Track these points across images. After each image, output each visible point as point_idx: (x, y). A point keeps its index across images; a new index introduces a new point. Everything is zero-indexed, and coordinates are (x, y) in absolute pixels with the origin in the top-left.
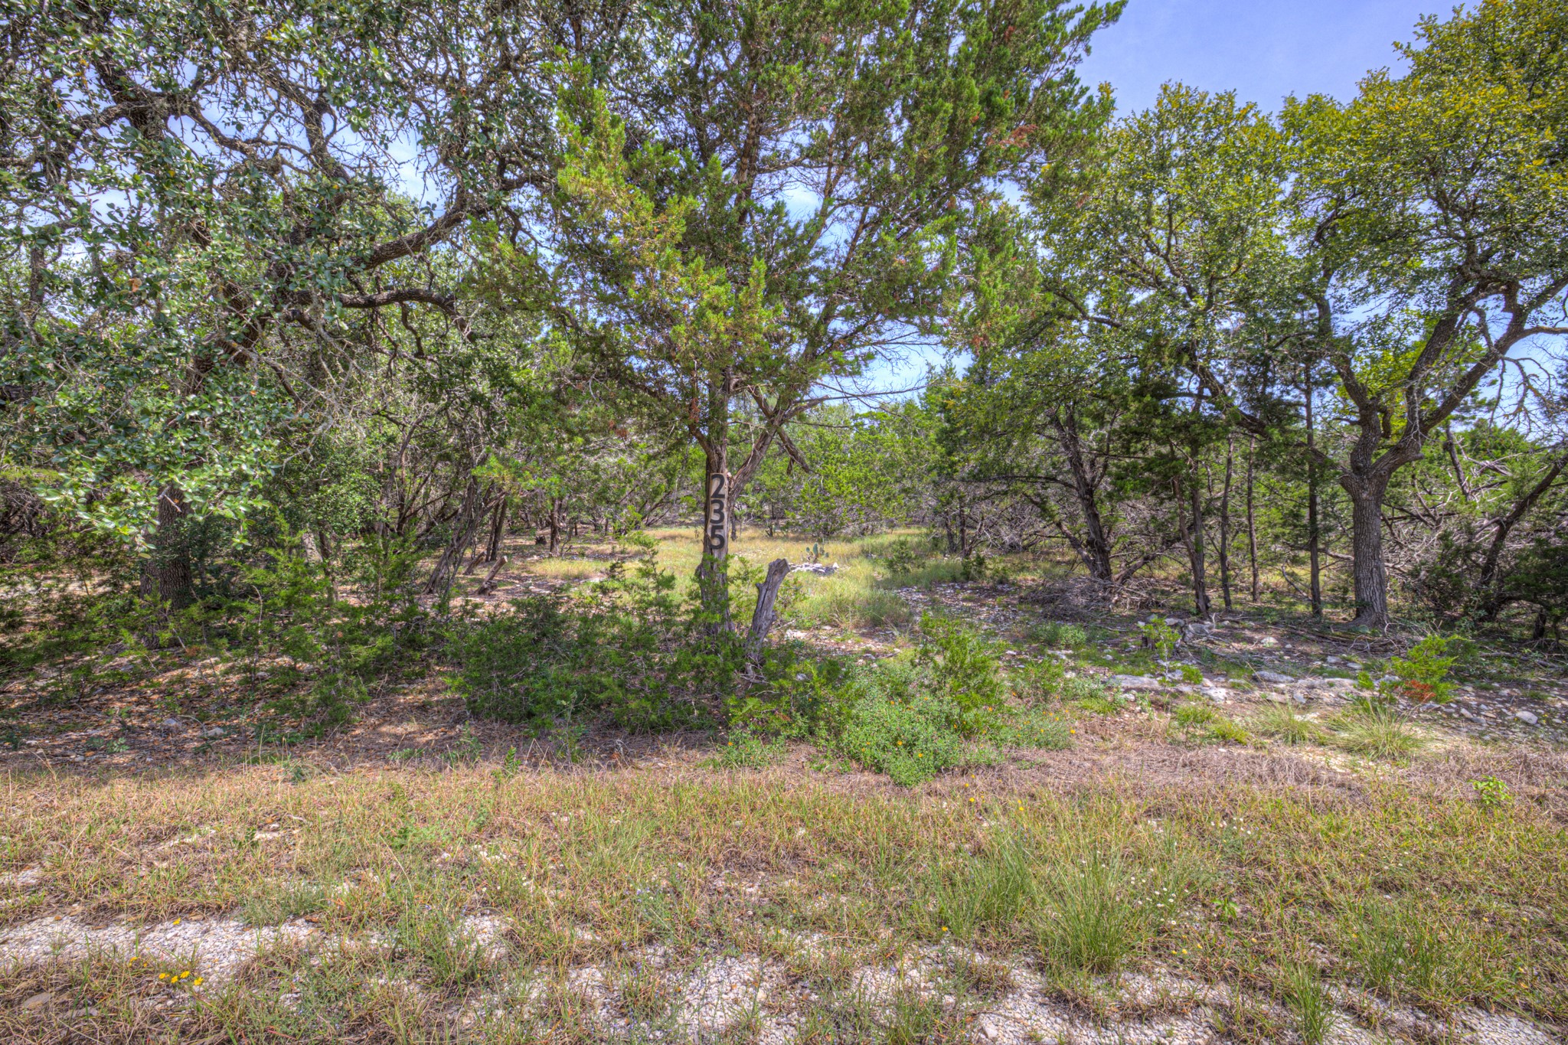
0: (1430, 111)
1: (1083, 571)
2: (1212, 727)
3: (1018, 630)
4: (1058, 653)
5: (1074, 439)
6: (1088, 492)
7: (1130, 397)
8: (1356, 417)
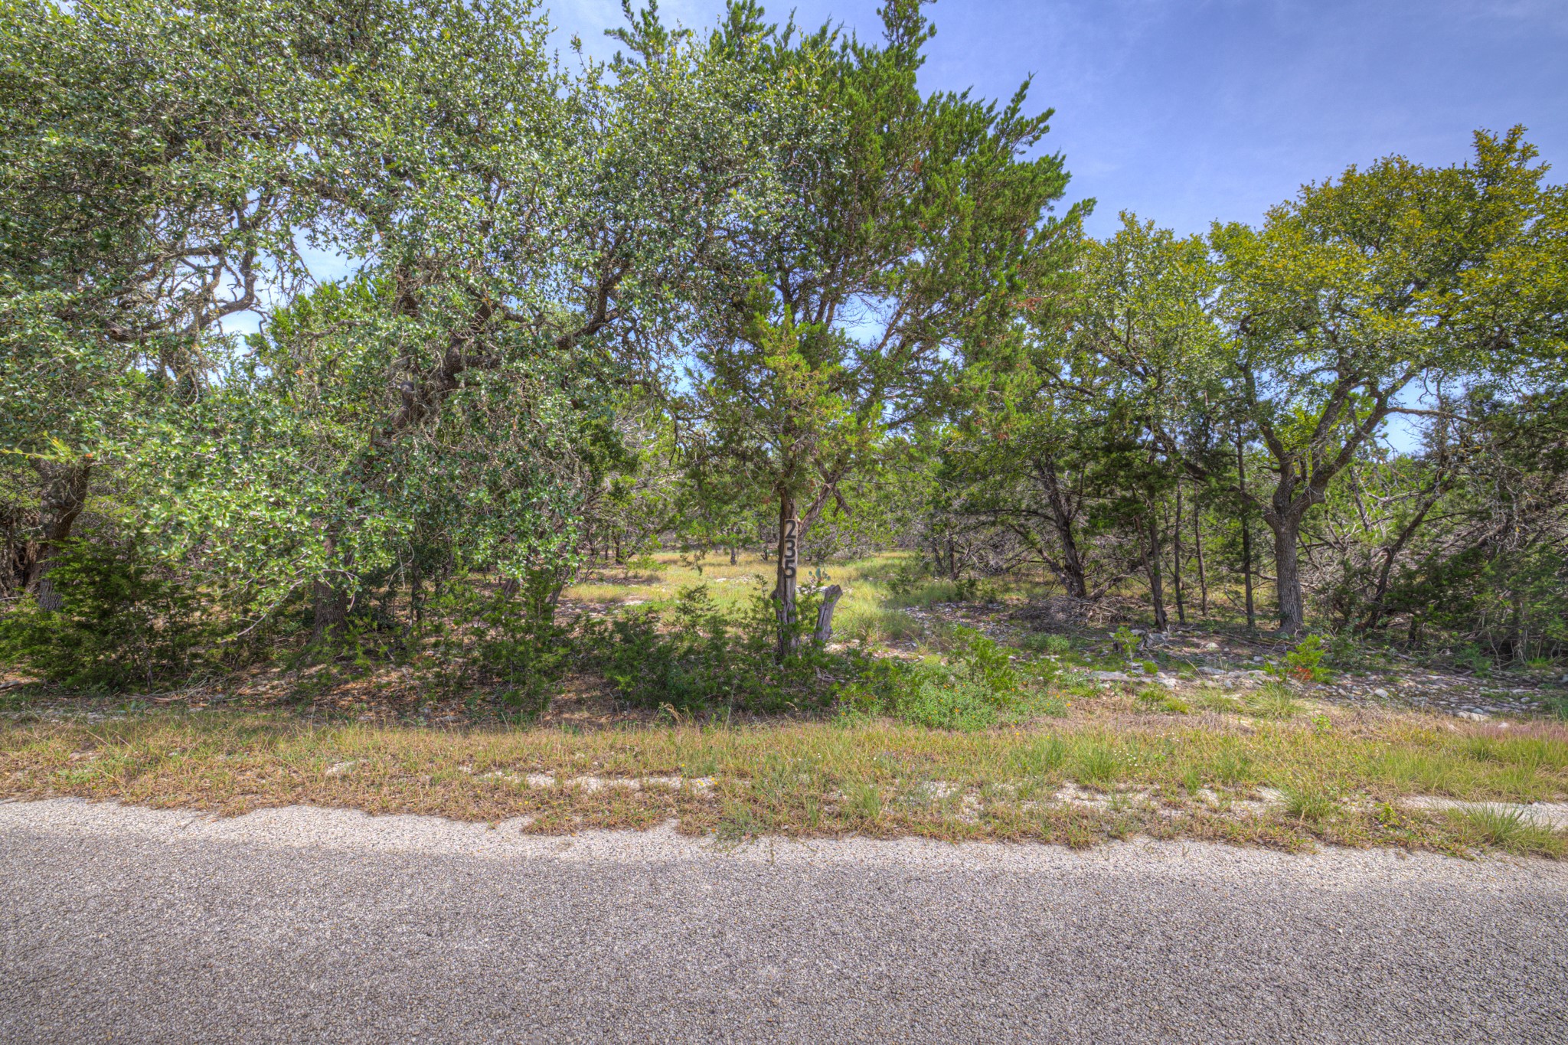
1: (1061, 591)
2: (1165, 704)
3: (1015, 640)
4: (1048, 657)
5: (1053, 481)
6: (1065, 525)
7: (1100, 454)
8: (1275, 466)
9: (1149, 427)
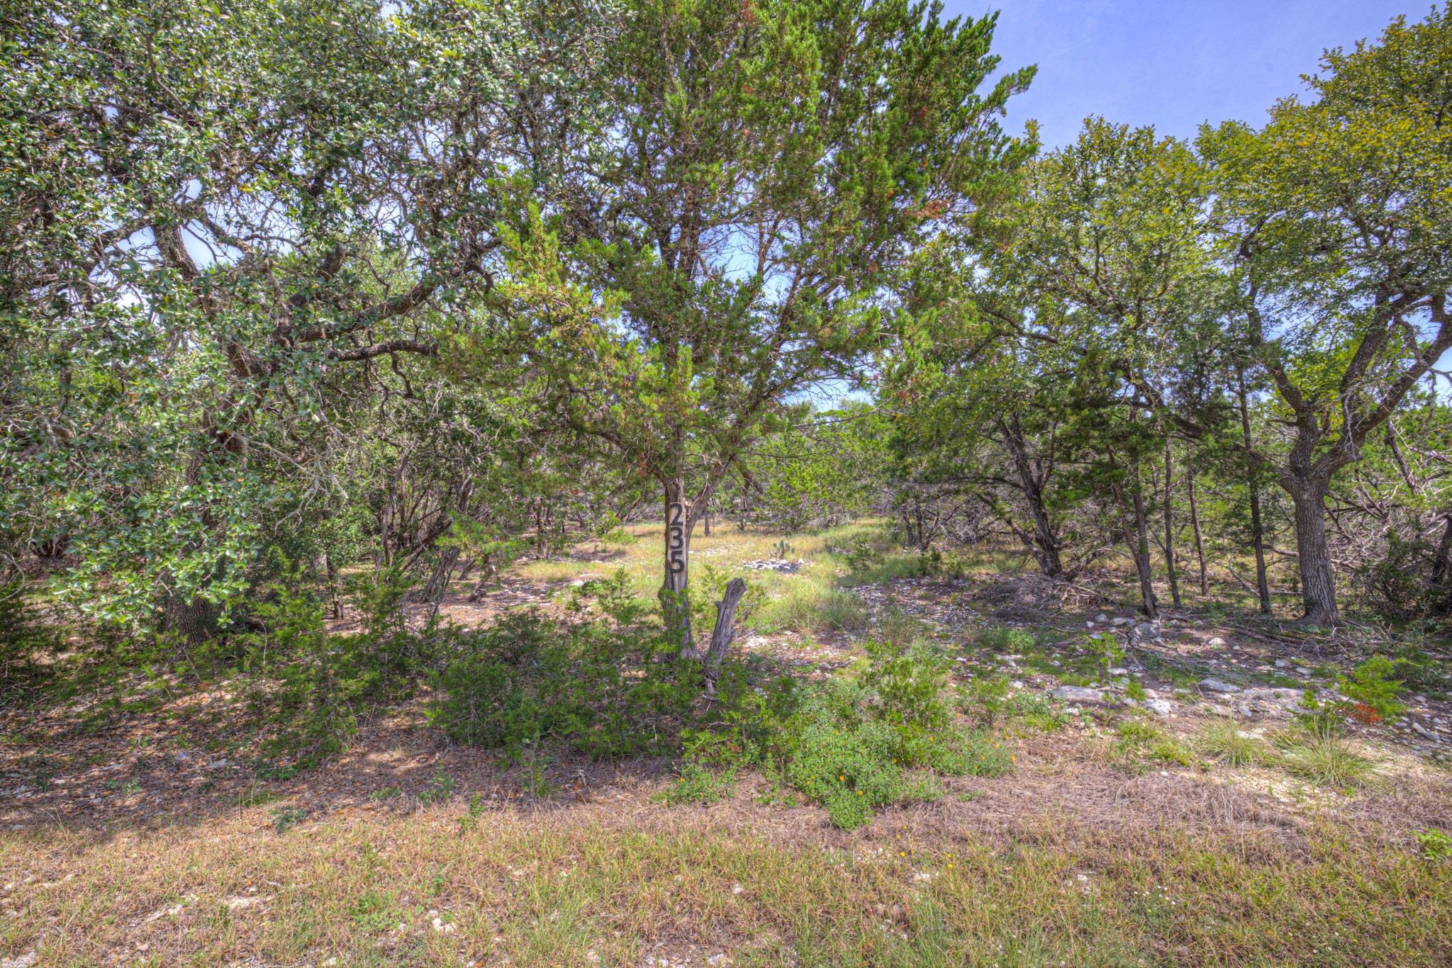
0: (1337, 145)
2: (1156, 746)
3: (970, 632)
4: (1007, 657)
5: (1020, 443)
6: (1035, 491)
7: (1068, 411)
8: (1293, 419)
9: (1128, 378)
